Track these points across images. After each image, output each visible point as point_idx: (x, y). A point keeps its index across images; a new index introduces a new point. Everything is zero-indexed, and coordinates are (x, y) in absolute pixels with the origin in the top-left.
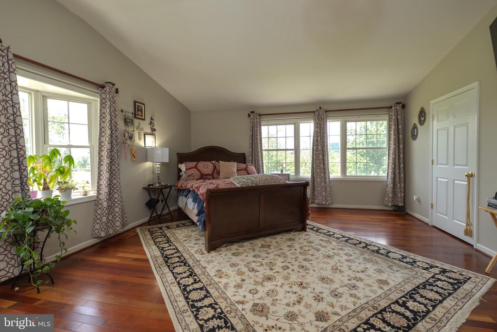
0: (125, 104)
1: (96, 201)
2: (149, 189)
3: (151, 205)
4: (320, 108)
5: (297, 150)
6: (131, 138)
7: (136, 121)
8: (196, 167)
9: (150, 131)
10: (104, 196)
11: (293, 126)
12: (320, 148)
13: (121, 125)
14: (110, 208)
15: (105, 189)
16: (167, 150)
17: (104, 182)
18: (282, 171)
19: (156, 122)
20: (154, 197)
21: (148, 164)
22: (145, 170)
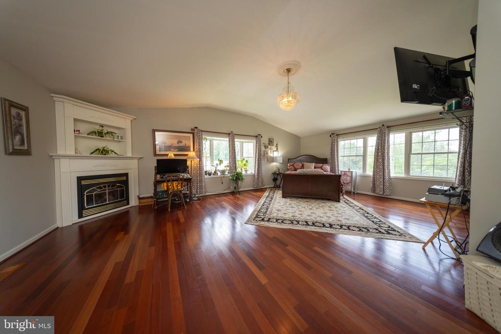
0: (265, 140)
1: (254, 175)
2: (274, 174)
3: (275, 180)
4: (383, 125)
5: (364, 156)
6: (267, 154)
7: (269, 147)
8: (293, 165)
9: (276, 150)
10: (256, 174)
11: (363, 139)
12: (380, 154)
13: (263, 148)
14: (258, 178)
15: (256, 172)
16: (282, 158)
17: (256, 169)
18: (349, 169)
19: (279, 146)
20: (276, 177)
21: (274, 164)
22: (273, 166)
